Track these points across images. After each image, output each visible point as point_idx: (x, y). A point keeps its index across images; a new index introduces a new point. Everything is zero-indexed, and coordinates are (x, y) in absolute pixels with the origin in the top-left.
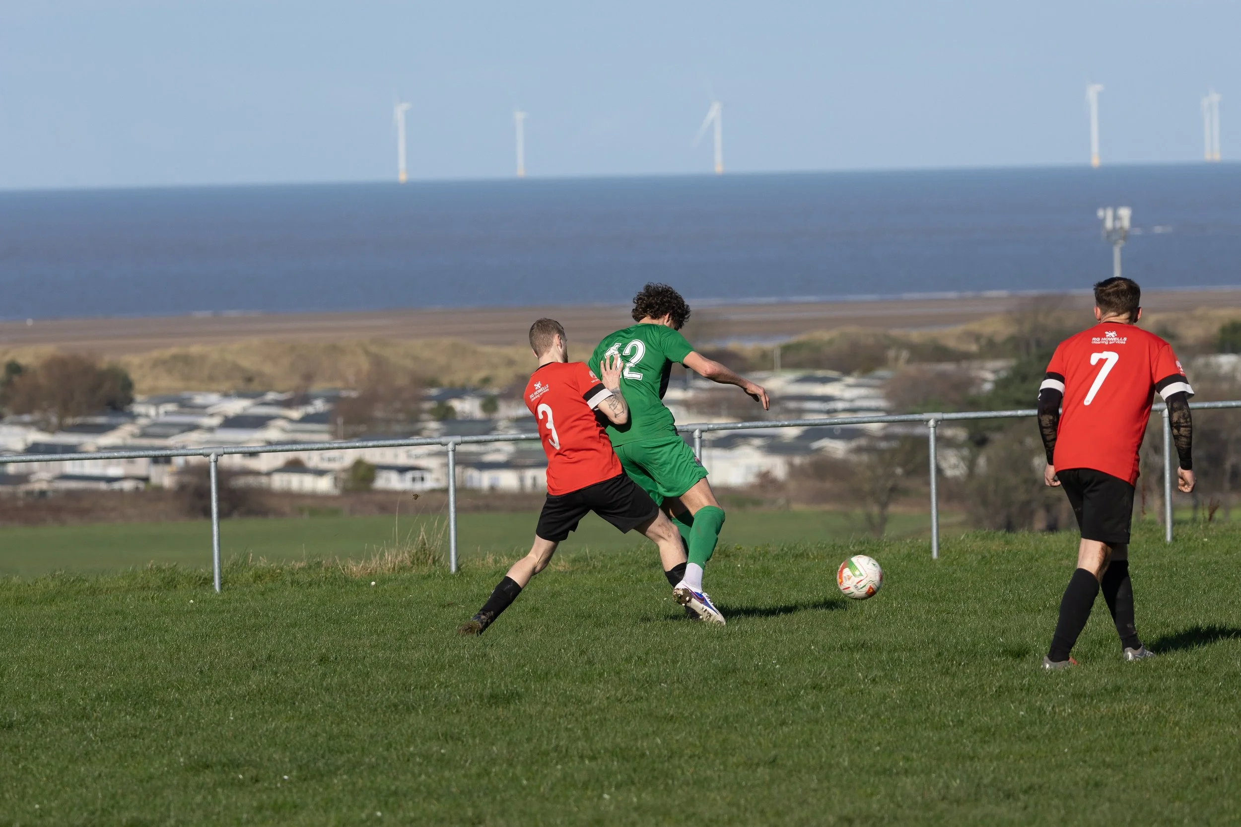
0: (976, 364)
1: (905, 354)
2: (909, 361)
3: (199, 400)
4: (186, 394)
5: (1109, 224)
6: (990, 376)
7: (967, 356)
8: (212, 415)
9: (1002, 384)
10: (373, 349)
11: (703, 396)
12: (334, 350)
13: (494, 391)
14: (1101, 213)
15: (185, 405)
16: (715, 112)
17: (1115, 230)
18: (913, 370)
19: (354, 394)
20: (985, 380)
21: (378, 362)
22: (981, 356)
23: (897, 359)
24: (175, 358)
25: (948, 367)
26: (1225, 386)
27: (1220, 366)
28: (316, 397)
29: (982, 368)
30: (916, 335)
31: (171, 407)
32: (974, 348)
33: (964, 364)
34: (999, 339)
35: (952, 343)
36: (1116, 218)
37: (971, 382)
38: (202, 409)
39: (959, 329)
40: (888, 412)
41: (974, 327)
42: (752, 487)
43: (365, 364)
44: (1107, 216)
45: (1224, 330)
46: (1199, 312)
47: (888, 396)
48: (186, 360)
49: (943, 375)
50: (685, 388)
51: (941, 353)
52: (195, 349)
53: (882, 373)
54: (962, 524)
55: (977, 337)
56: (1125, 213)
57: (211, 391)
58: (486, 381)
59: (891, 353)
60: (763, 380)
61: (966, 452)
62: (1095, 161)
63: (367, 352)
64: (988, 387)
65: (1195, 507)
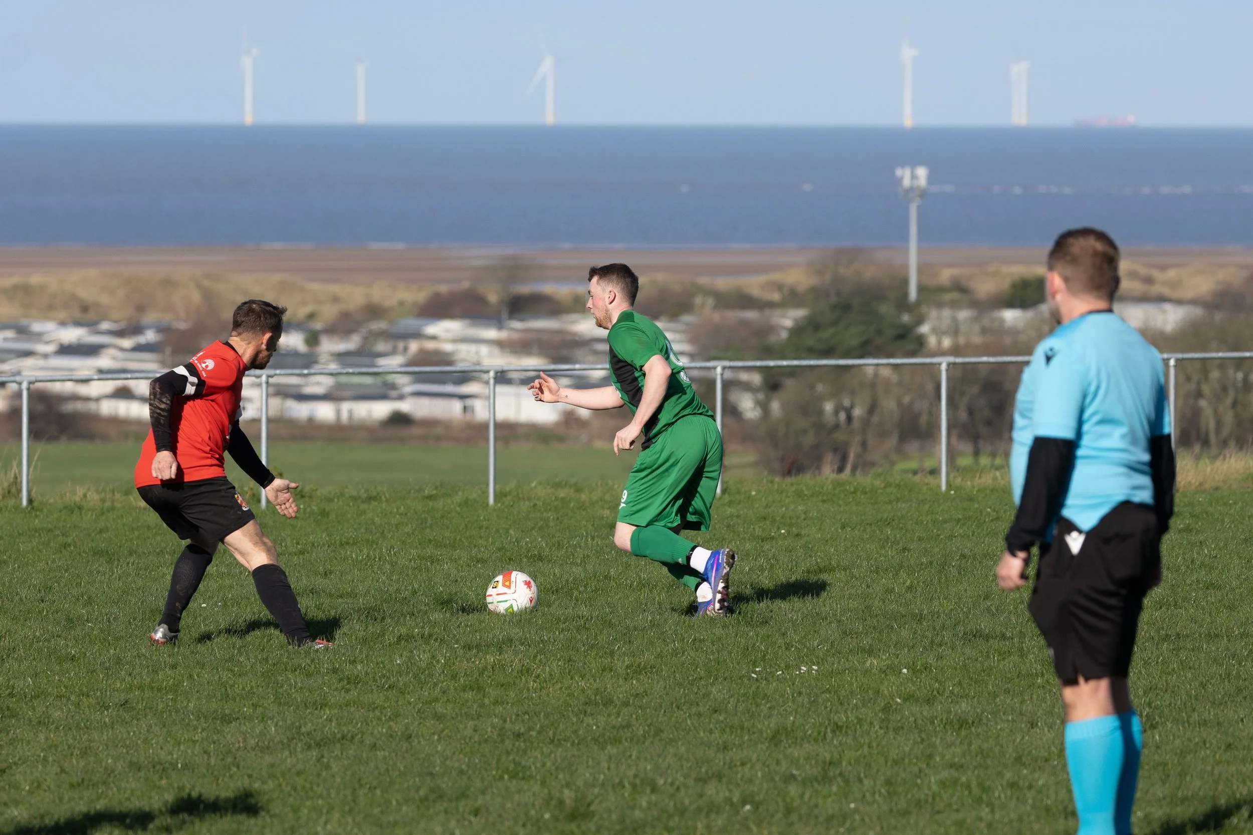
0: (777, 312)
1: (710, 302)
2: (715, 308)
3: (37, 327)
4: (24, 322)
5: (907, 182)
6: (788, 323)
7: (771, 305)
8: (47, 343)
9: (797, 331)
10: (206, 283)
11: (515, 336)
12: (168, 283)
13: (318, 326)
14: (899, 172)
15: (22, 331)
16: (547, 65)
17: (912, 189)
18: (716, 317)
19: (182, 326)
20: (784, 328)
21: (208, 295)
22: (783, 305)
23: (703, 305)
24: (16, 288)
25: (751, 315)
26: (1008, 340)
27: (1002, 321)
28: (148, 327)
29: (783, 316)
30: (722, 283)
31: (9, 334)
32: (776, 297)
33: (767, 312)
34: (801, 289)
35: (756, 292)
36: (914, 177)
37: (770, 329)
38: (38, 337)
39: (763, 278)
40: (692, 357)
41: (777, 277)
42: (557, 424)
43: (196, 297)
44: (905, 176)
45: (1014, 286)
46: (992, 268)
47: (693, 340)
48: (26, 290)
49: (744, 323)
50: (500, 327)
51: (744, 301)
52: (35, 279)
53: (688, 318)
54: (756, 464)
55: (780, 287)
56: (922, 172)
57: (47, 318)
58: (311, 316)
59: (698, 300)
60: (573, 322)
61: (761, 396)
62: (908, 122)
63: (199, 286)
64: (784, 335)
65: (977, 453)
